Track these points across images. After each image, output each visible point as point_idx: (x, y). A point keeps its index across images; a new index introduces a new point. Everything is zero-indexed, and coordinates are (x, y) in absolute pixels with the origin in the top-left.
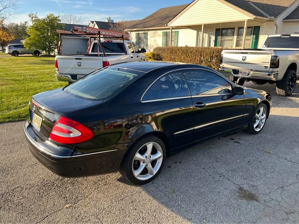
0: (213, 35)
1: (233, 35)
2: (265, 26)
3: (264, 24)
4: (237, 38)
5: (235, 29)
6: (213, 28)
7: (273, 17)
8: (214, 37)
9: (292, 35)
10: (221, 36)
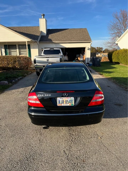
0: (3, 49)
1: (16, 49)
2: (32, 45)
3: (32, 43)
4: (19, 50)
5: (17, 46)
6: (2, 44)
7: (36, 40)
8: (4, 50)
9: (55, 49)
10: (9, 49)
